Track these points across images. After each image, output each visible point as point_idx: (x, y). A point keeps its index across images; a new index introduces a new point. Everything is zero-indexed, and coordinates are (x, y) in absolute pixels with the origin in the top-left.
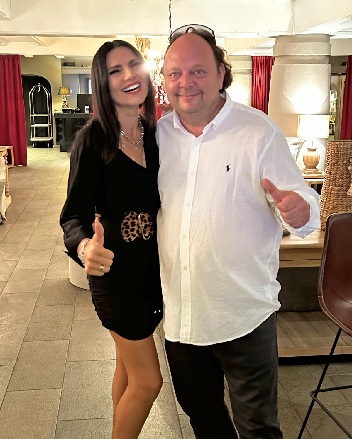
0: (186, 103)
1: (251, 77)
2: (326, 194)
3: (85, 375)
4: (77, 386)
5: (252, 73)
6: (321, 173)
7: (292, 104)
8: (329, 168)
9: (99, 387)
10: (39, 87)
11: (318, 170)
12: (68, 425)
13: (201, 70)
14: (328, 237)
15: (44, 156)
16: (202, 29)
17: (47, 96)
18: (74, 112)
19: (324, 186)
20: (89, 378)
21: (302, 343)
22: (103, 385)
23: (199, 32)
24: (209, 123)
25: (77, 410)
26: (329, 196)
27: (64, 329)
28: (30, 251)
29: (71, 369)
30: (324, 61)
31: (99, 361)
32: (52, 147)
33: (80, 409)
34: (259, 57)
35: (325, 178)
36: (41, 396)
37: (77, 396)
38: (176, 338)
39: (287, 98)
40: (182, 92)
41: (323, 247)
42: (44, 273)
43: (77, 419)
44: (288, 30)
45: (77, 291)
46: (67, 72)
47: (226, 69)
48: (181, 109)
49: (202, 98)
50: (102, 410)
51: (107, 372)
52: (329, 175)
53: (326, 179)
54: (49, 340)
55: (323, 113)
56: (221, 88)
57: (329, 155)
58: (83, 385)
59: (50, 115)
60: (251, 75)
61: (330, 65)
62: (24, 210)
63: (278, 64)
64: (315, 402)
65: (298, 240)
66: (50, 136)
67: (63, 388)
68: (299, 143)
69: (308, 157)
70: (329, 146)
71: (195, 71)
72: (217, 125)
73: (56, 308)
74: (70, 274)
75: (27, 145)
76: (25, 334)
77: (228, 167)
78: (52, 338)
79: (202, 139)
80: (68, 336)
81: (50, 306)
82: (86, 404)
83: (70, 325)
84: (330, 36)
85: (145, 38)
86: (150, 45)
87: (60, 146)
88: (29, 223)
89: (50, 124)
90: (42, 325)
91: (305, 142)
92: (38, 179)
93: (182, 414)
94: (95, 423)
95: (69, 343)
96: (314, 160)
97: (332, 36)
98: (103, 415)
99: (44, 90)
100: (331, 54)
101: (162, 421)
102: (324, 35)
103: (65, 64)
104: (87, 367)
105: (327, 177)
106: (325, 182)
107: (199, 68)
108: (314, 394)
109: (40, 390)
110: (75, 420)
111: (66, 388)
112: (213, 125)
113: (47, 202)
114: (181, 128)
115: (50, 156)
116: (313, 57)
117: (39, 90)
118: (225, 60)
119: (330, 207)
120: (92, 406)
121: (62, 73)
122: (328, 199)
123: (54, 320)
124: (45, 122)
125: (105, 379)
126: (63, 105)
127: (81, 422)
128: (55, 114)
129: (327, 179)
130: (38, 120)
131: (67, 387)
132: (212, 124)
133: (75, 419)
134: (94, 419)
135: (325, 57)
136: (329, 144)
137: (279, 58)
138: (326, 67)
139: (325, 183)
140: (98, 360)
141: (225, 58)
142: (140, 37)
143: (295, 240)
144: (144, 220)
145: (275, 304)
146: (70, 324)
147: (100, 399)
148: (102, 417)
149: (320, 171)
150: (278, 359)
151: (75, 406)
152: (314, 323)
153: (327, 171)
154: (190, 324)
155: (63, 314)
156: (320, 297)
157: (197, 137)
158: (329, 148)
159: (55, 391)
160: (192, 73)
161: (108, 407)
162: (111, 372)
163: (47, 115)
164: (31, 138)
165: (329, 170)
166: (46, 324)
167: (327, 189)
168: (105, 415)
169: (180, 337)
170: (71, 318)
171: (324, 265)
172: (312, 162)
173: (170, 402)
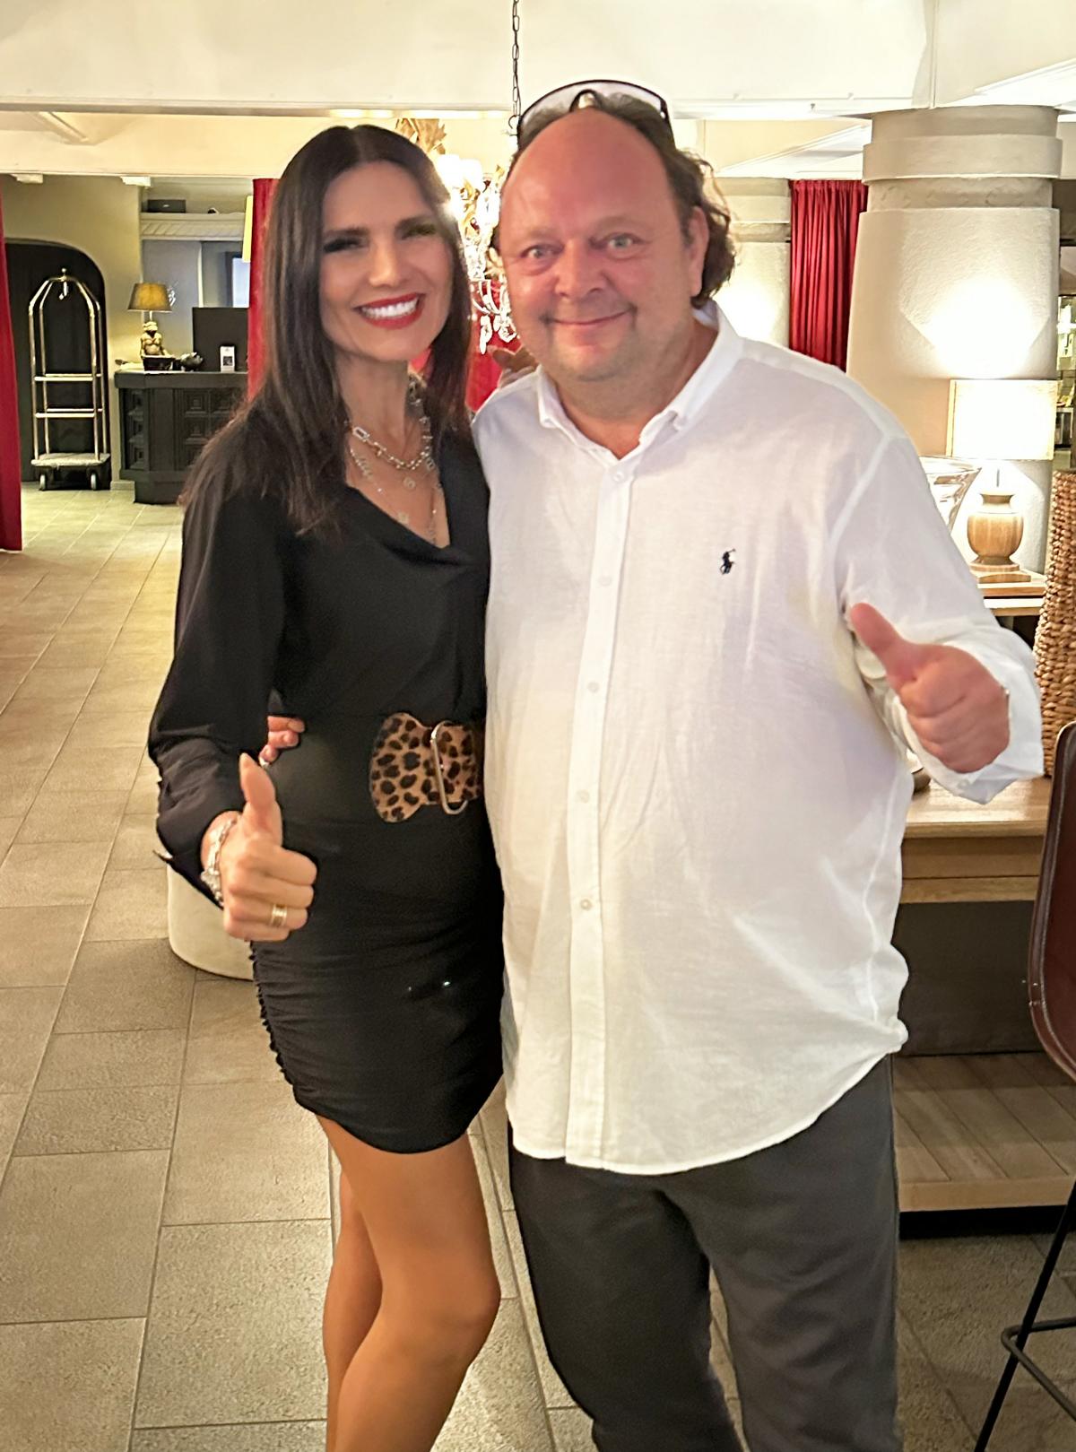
0: (580, 345)
1: (786, 253)
2: (1052, 650)
3: (225, 1273)
4: (198, 1311)
5: (791, 236)
6: (1028, 579)
7: (927, 342)
8: (1060, 562)
9: (275, 1314)
10: (65, 284)
11: (1018, 568)
12: (170, 1444)
13: (627, 236)
14: (1062, 801)
15: (78, 518)
16: (627, 96)
17: (92, 315)
18: (182, 368)
19: (1043, 625)
20: (238, 1283)
21: (969, 1162)
22: (287, 1306)
23: (617, 104)
24: (660, 410)
25: (199, 1392)
26: (1061, 658)
27: (152, 1113)
28: (35, 843)
29: (176, 1251)
30: (1037, 199)
31: (272, 1224)
32: (108, 488)
33: (210, 1389)
34: (816, 182)
35: (1048, 596)
36: (76, 1345)
37: (198, 1345)
38: (550, 1146)
39: (912, 322)
40: (565, 310)
41: (1045, 834)
42: (84, 922)
43: (199, 1423)
44: (914, 93)
45: (196, 981)
46: (158, 233)
47: (712, 225)
48: (562, 367)
49: (633, 326)
50: (284, 1390)
51: (301, 1261)
52: (1059, 587)
53: (1049, 599)
54: (102, 1152)
55: (1033, 374)
56: (697, 290)
57: (1059, 520)
58: (217, 1305)
59: (98, 379)
60: (784, 244)
61: (1057, 211)
62: (13, 702)
63: (882, 207)
64: (1019, 1364)
65: (957, 809)
66: (101, 450)
67: (151, 1315)
68: (959, 476)
69: (982, 524)
70: (1060, 488)
71: (607, 239)
72: (690, 416)
73: (124, 1043)
74: (170, 925)
75: (20, 479)
76: (21, 1128)
77: (726, 556)
78: (112, 1142)
79: (637, 462)
80: (166, 1138)
81: (104, 1035)
82: (229, 1373)
83: (171, 1100)
84: (1058, 112)
85: (427, 120)
86: (445, 142)
87: (133, 483)
88: (29, 748)
89: (99, 410)
90: (77, 1101)
91: (977, 474)
92: (60, 599)
93: (560, 1408)
94: (262, 1438)
95: (170, 1163)
96: (1004, 535)
97: (1065, 112)
98: (287, 1411)
99: (82, 295)
100: (1058, 171)
101: (493, 1430)
102: (1038, 110)
103: (152, 206)
104: (231, 1244)
105: (1054, 594)
106: (1046, 612)
107: (621, 230)
108: (1014, 1338)
109: (72, 1323)
110: (194, 1426)
111: (159, 1315)
112: (674, 416)
113: (90, 677)
114: (565, 427)
115: (98, 516)
116: (999, 185)
117: (62, 292)
118: (705, 197)
119: (1064, 697)
120: (252, 1378)
121: (142, 234)
122: (1058, 668)
123: (116, 1081)
124: (83, 401)
125: (295, 1285)
126: (146, 345)
127: (213, 1434)
128: (116, 375)
129: (1055, 602)
130: (60, 396)
131: (163, 1314)
132: (672, 412)
133: (192, 1423)
134: (257, 1423)
135: (1040, 184)
136: (1059, 482)
137: (885, 188)
138: (1044, 219)
139: (1045, 615)
140: (269, 1221)
141: (708, 191)
142: (409, 115)
143: (945, 808)
144: (448, 749)
145: (888, 1030)
146: (173, 1096)
147: (276, 1357)
148: (284, 1415)
149: (1024, 571)
150: (898, 1217)
151: (191, 1380)
152: (1010, 1094)
153: (1053, 574)
154: (601, 1099)
155: (146, 1062)
156: (1035, 1003)
157: (619, 458)
158: (1061, 494)
159: (125, 1325)
160: (595, 245)
161: (305, 1383)
162: (316, 1260)
163: (90, 379)
164: (33, 458)
165: (1059, 569)
166: (89, 1094)
167: (1054, 634)
168: (297, 1409)
169: (568, 1144)
170: (175, 1074)
171: (1047, 893)
172: (998, 539)
173: (519, 1364)
